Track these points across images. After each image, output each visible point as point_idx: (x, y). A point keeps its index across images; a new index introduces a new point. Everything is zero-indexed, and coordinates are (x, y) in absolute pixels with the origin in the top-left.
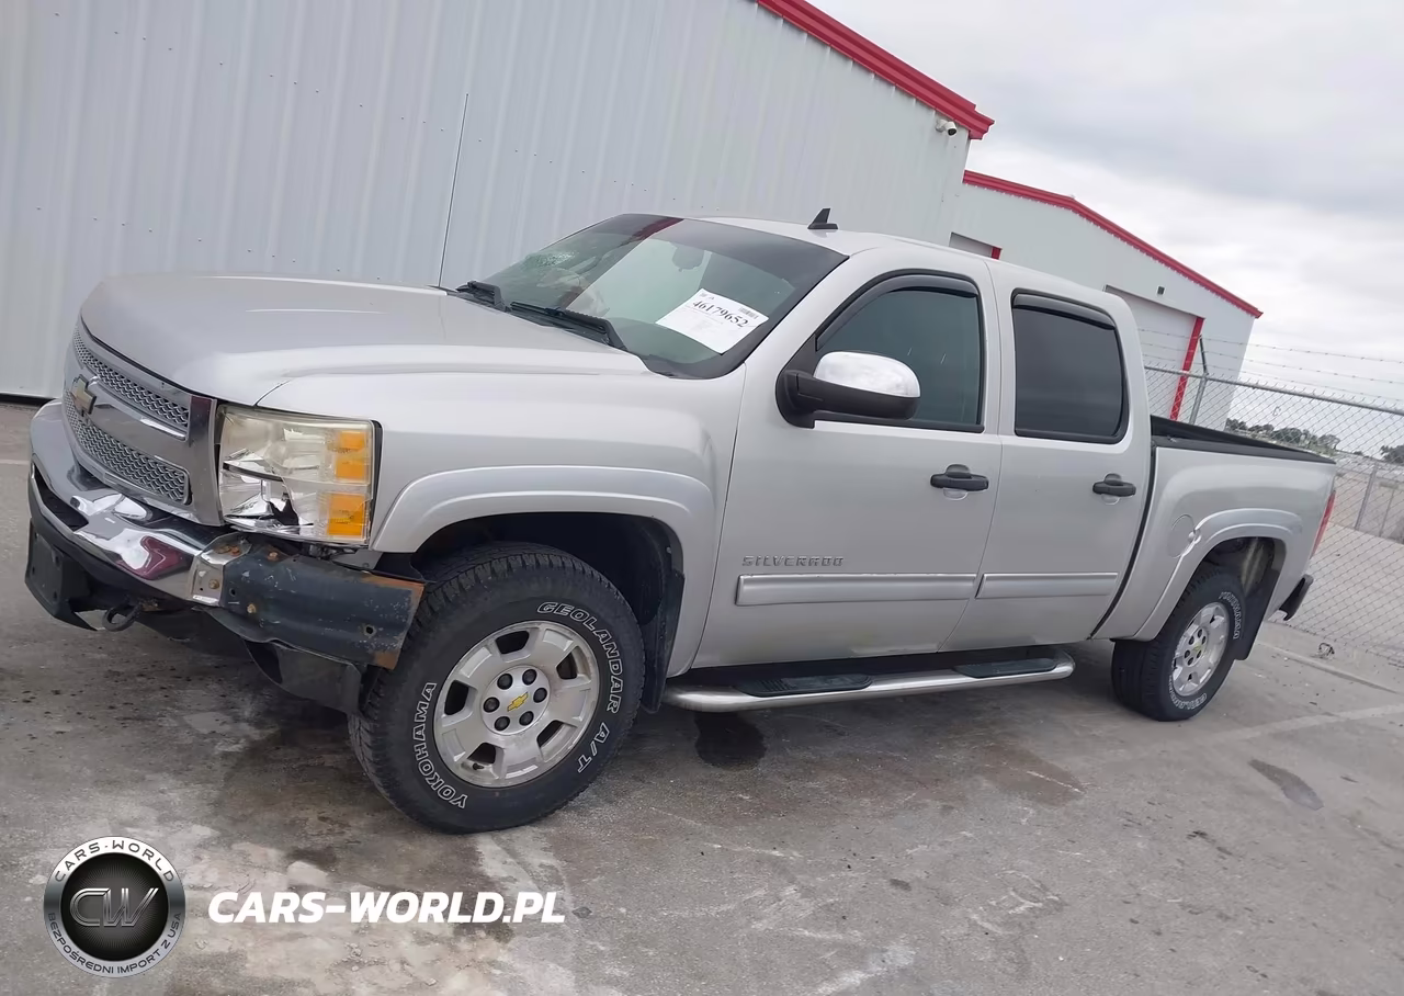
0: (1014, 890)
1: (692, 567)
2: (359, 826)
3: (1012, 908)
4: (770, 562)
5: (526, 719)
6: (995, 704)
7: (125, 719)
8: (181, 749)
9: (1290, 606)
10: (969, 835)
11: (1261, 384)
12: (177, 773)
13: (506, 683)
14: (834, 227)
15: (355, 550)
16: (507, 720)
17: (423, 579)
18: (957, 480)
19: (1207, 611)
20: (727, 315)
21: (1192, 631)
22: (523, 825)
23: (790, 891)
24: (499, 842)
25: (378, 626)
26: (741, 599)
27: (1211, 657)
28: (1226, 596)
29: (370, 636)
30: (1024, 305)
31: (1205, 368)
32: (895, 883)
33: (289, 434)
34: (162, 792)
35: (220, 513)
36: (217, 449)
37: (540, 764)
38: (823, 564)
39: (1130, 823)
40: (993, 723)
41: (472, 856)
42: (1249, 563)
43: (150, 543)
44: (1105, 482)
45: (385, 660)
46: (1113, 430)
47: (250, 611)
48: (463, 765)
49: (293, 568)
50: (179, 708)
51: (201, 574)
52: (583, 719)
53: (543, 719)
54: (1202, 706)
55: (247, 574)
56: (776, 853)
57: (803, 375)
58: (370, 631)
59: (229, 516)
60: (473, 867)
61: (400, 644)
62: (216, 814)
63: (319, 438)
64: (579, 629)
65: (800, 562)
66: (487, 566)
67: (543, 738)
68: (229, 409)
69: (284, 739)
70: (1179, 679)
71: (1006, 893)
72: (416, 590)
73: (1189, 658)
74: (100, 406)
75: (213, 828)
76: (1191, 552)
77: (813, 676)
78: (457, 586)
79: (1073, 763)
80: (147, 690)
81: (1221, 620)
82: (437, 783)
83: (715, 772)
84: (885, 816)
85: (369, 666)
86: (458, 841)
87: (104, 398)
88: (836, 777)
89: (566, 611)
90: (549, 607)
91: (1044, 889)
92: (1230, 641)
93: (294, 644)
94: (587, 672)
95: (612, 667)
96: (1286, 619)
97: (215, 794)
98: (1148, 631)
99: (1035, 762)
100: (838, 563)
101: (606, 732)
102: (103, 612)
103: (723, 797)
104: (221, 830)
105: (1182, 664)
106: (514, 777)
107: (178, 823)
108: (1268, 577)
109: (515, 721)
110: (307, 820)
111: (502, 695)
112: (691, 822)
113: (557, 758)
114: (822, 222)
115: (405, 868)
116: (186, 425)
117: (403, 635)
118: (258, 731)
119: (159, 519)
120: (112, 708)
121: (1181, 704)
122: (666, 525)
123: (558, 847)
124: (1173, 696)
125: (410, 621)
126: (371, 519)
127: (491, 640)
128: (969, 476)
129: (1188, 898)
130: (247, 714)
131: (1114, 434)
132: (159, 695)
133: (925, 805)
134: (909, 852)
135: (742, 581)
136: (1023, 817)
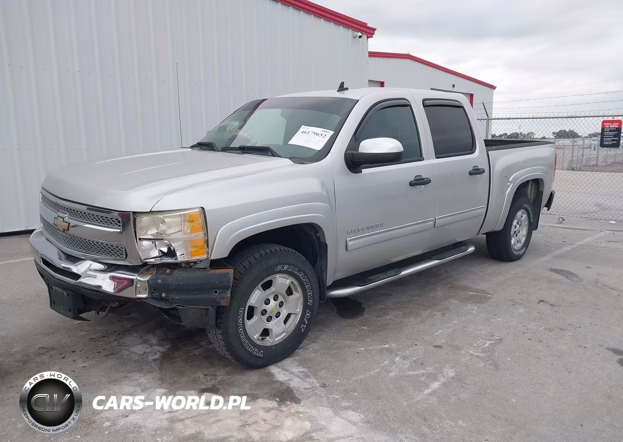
0: (481, 339)
1: (329, 240)
2: (221, 375)
3: (483, 345)
4: (357, 231)
5: (278, 315)
6: (445, 270)
7: (106, 355)
8: (136, 362)
9: (548, 205)
10: (456, 322)
11: (512, 117)
12: (139, 371)
13: (268, 302)
14: (347, 89)
15: (201, 261)
16: (271, 317)
17: (231, 267)
18: (419, 182)
19: (519, 213)
20: (317, 134)
21: (515, 223)
22: (285, 358)
23: (397, 359)
24: (279, 367)
25: (219, 289)
26: (349, 248)
27: (524, 232)
28: (525, 206)
29: (217, 294)
30: (429, 105)
31: (487, 115)
32: (436, 346)
33: (167, 220)
34: (137, 380)
35: (141, 259)
36: (135, 232)
37: (287, 332)
38: (376, 227)
39: (514, 303)
40: (447, 278)
41: (270, 375)
42: (530, 191)
43: (113, 278)
44: (473, 170)
45: (224, 303)
46: (471, 149)
47: (163, 296)
48: (258, 339)
49: (178, 274)
50: (125, 346)
51: (139, 285)
52: (299, 310)
53: (284, 313)
54: (525, 251)
55: (160, 281)
56: (386, 346)
57: (354, 152)
58: (216, 292)
59: (145, 259)
60: (273, 379)
61: (229, 295)
62: (163, 383)
63: (178, 219)
64: (291, 274)
65: (368, 228)
66: (252, 257)
67: (285, 322)
68: (137, 215)
69: (175, 348)
70: (514, 243)
71: (479, 340)
72: (231, 271)
73: (516, 234)
74: (73, 227)
75: (164, 388)
76: (510, 191)
77: (379, 273)
78: (243, 267)
79: (483, 286)
80: (109, 342)
81: (525, 216)
82: (250, 349)
83: (349, 321)
84: (422, 322)
85: (217, 307)
86: (263, 370)
87: (73, 222)
88: (396, 312)
89: (286, 267)
90: (279, 268)
91: (492, 335)
92: (530, 224)
93: (186, 305)
94: (297, 291)
95: (307, 287)
96: (548, 210)
97: (158, 376)
98: (499, 227)
99: (469, 289)
100: (381, 225)
101: (309, 314)
102: (93, 312)
103: (356, 330)
104: (168, 389)
105: (514, 237)
106: (278, 339)
107: (150, 390)
108: (539, 194)
109: (274, 317)
110: (199, 377)
111: (267, 307)
112: (349, 342)
113: (292, 328)
114: (342, 88)
115: (247, 386)
116: (120, 226)
117: (230, 291)
118: (162, 348)
119: (110, 268)
120: (99, 352)
121: (516, 253)
122: (315, 224)
123: (302, 363)
124: (513, 250)
125: (231, 285)
126: (208, 246)
127: (259, 286)
128: (423, 179)
129: (546, 326)
130: (154, 342)
131: (472, 150)
132: (116, 343)
133: (435, 315)
134: (436, 334)
135: (348, 241)
136: (473, 311)
